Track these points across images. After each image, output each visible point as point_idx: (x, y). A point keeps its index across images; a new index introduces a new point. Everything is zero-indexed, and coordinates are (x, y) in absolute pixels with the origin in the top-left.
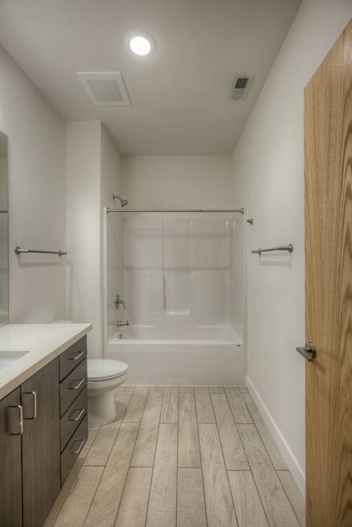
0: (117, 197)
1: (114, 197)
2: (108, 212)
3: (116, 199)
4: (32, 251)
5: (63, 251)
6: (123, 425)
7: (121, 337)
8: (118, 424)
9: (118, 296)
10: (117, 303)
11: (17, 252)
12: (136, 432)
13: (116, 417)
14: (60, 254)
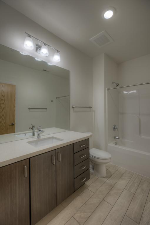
0: (115, 83)
1: (113, 83)
2: (108, 90)
3: (114, 83)
4: (77, 107)
5: (91, 107)
6: (108, 181)
7: (116, 144)
8: (105, 180)
9: (115, 125)
10: (114, 128)
11: (73, 108)
12: (112, 187)
13: (106, 177)
14: (90, 108)
